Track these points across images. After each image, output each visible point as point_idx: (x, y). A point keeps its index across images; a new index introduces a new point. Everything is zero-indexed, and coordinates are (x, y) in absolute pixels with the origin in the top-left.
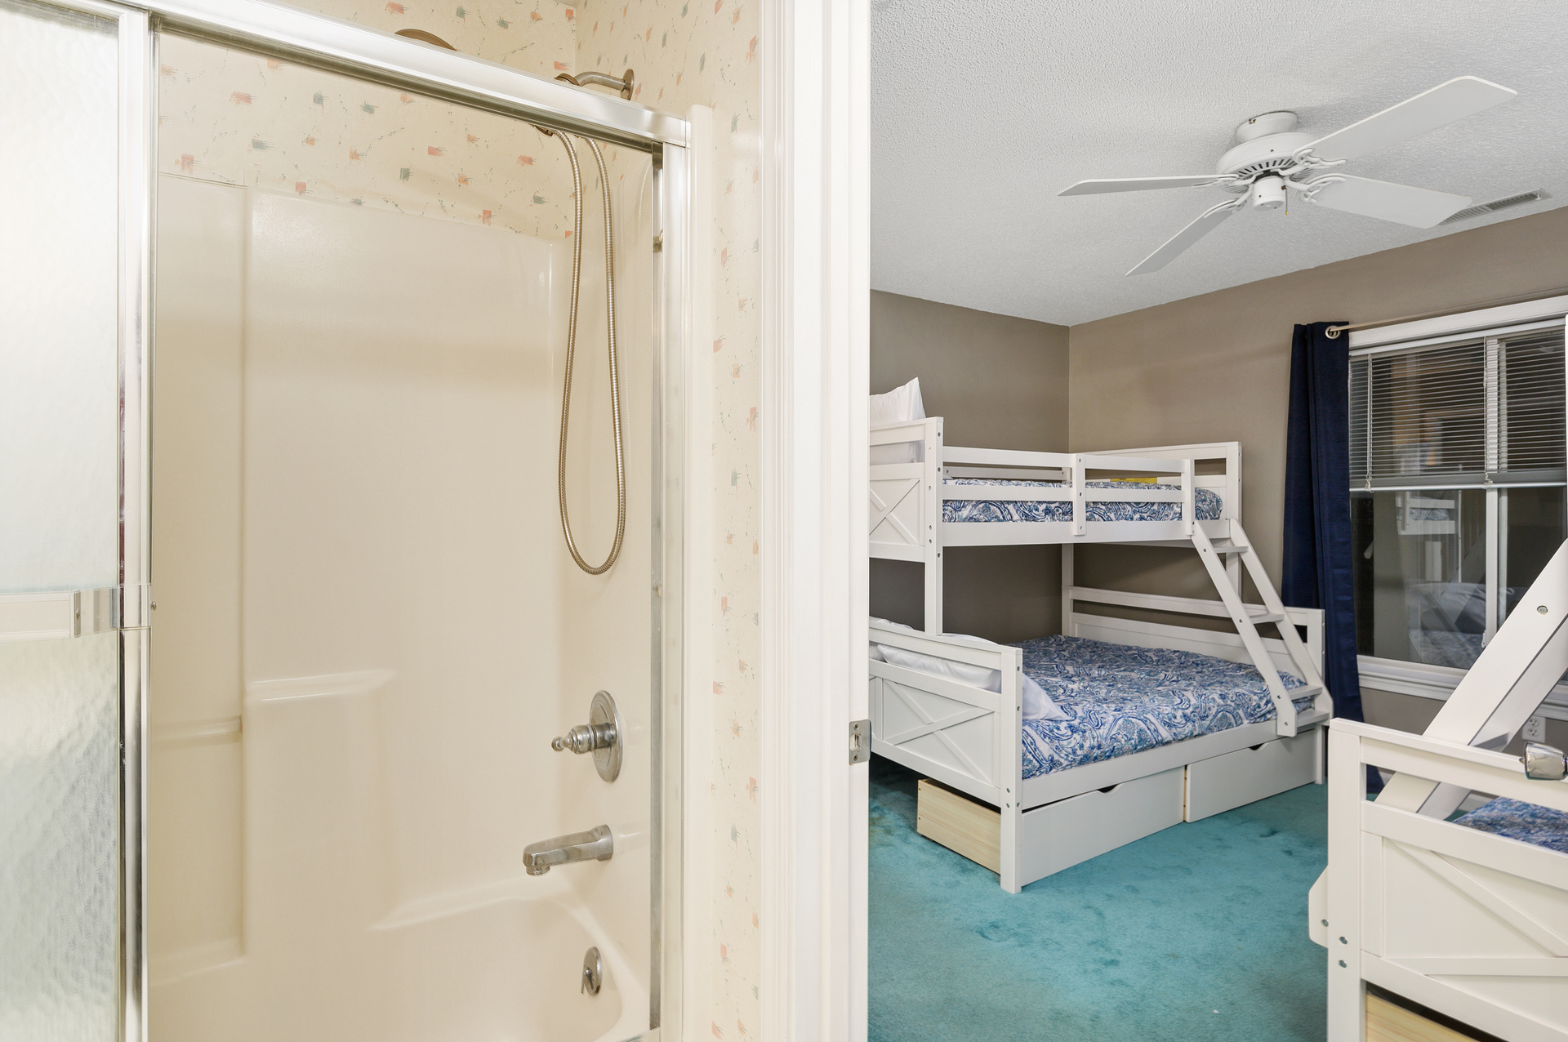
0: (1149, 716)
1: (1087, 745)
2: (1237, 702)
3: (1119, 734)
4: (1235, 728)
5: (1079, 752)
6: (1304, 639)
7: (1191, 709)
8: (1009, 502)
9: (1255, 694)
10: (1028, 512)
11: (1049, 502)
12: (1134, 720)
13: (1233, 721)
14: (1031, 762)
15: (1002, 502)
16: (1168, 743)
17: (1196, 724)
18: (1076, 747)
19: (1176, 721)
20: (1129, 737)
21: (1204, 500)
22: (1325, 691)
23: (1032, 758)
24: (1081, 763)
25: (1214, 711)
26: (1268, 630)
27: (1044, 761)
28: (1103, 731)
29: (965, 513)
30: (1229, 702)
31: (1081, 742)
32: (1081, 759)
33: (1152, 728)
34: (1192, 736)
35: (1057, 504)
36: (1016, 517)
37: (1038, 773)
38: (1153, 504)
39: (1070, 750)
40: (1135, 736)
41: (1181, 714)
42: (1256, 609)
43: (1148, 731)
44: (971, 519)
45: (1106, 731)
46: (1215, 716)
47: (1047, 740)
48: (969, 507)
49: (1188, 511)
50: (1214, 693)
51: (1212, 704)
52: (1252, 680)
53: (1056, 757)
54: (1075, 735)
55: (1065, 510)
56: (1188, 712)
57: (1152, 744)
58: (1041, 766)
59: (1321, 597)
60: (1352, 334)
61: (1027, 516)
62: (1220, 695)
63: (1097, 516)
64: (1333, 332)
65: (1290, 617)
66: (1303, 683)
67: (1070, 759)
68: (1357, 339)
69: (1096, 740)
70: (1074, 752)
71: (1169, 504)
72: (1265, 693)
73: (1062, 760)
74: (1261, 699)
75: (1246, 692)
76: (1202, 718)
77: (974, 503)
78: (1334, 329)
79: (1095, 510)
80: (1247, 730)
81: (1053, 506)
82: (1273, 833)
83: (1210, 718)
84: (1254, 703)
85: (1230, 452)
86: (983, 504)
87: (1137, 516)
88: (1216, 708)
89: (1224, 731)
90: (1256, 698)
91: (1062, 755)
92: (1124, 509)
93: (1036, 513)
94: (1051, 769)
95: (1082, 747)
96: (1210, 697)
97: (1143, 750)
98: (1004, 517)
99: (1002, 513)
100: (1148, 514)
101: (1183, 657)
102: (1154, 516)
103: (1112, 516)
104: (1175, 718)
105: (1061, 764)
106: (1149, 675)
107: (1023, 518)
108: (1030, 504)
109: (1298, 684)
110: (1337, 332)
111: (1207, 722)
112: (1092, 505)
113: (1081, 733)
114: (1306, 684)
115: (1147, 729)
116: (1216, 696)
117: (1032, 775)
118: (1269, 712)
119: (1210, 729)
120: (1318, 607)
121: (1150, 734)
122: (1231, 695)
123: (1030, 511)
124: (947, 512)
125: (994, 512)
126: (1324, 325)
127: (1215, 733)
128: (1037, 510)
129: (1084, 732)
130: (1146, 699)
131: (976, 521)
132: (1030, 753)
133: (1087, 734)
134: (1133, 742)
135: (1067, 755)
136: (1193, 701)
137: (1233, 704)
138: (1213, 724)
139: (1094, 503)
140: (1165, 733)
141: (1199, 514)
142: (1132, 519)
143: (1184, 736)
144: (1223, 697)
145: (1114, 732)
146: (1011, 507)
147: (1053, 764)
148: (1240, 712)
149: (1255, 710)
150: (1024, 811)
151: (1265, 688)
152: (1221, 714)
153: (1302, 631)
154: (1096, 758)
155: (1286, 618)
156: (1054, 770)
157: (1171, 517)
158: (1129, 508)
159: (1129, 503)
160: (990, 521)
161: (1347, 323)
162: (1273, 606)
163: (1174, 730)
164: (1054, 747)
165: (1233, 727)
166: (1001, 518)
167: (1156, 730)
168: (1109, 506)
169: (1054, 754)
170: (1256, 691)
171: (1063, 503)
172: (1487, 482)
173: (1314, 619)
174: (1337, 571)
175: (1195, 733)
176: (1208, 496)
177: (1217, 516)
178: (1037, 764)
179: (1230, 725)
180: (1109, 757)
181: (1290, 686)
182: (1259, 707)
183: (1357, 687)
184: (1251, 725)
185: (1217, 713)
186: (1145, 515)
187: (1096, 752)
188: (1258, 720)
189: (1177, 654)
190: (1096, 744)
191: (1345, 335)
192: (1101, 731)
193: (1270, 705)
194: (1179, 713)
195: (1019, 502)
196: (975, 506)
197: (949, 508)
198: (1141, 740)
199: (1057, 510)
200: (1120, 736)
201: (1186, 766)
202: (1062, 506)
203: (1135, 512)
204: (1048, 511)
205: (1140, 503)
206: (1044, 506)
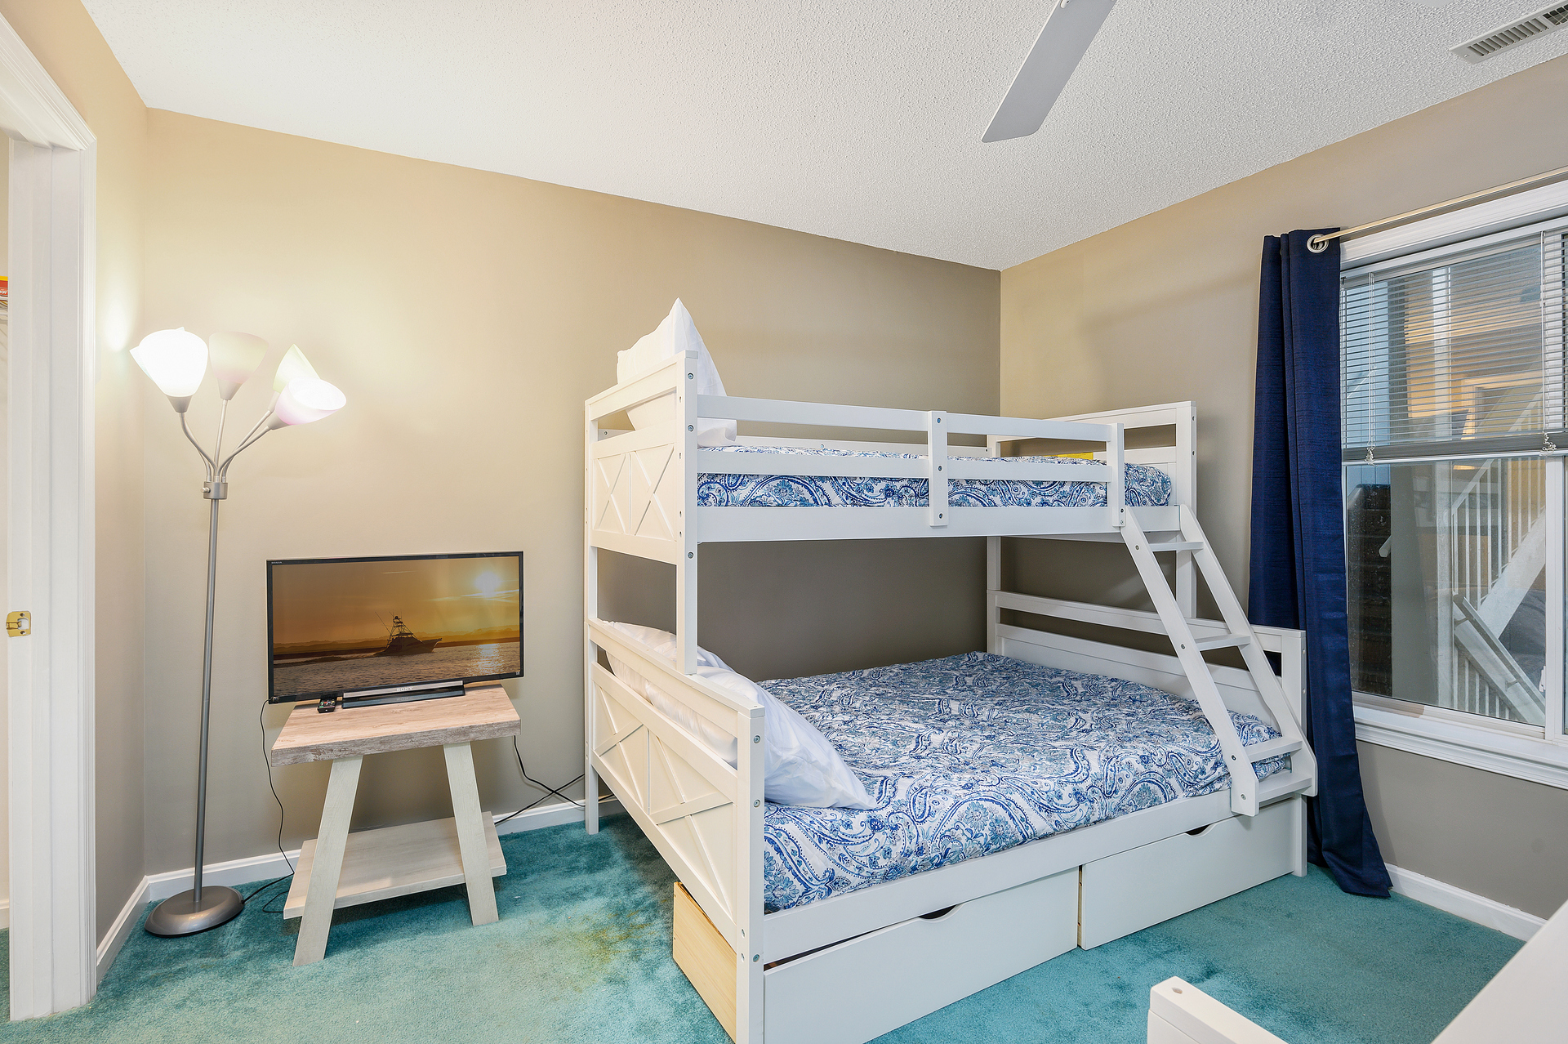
0: (1016, 797)
1: (897, 850)
2: (1168, 767)
3: (958, 828)
4: (1164, 806)
5: (882, 862)
6: (1278, 671)
7: (1089, 782)
8: (822, 479)
9: (1198, 753)
10: (855, 492)
11: (891, 480)
12: (987, 804)
13: (1160, 794)
14: (789, 883)
15: (812, 479)
16: (1045, 836)
17: (1095, 805)
18: (877, 854)
19: (1060, 802)
20: (975, 832)
21: (1143, 480)
22: (1306, 747)
23: (792, 877)
24: (886, 878)
25: (1128, 782)
26: (1227, 657)
27: (814, 881)
28: (930, 826)
29: (743, 493)
30: (1154, 768)
31: (887, 845)
32: (886, 873)
33: (1018, 814)
34: (1087, 823)
35: (905, 483)
36: (836, 499)
37: (804, 900)
38: (1063, 484)
39: (866, 860)
40: (987, 831)
41: (1071, 791)
42: (1210, 627)
43: (1010, 822)
44: (753, 502)
45: (935, 825)
46: (1129, 790)
47: (824, 845)
48: (751, 485)
49: (1116, 494)
50: (1131, 756)
51: (1125, 773)
52: (1196, 731)
53: (839, 873)
54: (878, 835)
55: (919, 490)
56: (1083, 787)
57: (1016, 841)
58: (808, 890)
59: (1301, 613)
60: (1345, 245)
61: (853, 498)
62: (1141, 757)
63: (972, 500)
64: (1318, 244)
65: (1259, 640)
66: (1275, 733)
67: (864, 874)
68: (1351, 252)
69: (914, 840)
70: (873, 863)
71: (1087, 484)
72: (1215, 749)
73: (850, 877)
74: (1206, 760)
75: (1182, 751)
76: (1107, 795)
77: (762, 479)
78: (1319, 239)
79: (964, 492)
80: (1184, 808)
81: (898, 485)
82: (1210, 973)
83: (1120, 793)
84: (1195, 767)
85: (1181, 414)
86: (778, 481)
87: (1038, 499)
88: (1132, 777)
89: (1147, 811)
90: (1198, 759)
91: (852, 868)
92: (1016, 490)
93: (870, 494)
94: (830, 891)
95: (887, 853)
96: (1124, 761)
97: (997, 851)
98: (815, 500)
99: (812, 494)
100: (1055, 497)
101: (1120, 689)
102: (1065, 500)
103: (997, 500)
104: (1060, 797)
105: (848, 883)
106: (1056, 720)
107: (848, 502)
108: (860, 482)
109: (1266, 736)
110: (1323, 242)
111: (1115, 800)
112: (965, 484)
113: (888, 831)
114: (1280, 734)
115: (1008, 818)
116: (1133, 759)
117: (793, 904)
118: (1220, 779)
119: (1120, 810)
120: (1297, 627)
121: (1013, 826)
122: (1159, 757)
123: (859, 491)
124: (713, 491)
125: (800, 492)
126: (1303, 235)
127: (1131, 815)
128: (870, 490)
129: (896, 827)
130: (1025, 763)
131: (761, 504)
132: (790, 868)
133: (899, 832)
134: (981, 840)
135: (860, 868)
136: (1096, 768)
137: (1160, 770)
138: (1125, 802)
139: (967, 481)
140: (1039, 823)
141: (1132, 498)
142: (1029, 504)
143: (1072, 825)
144: (1145, 760)
145: (949, 825)
146: (827, 486)
147: (833, 883)
148: (1173, 781)
149: (1197, 777)
150: (767, 967)
151: (1213, 743)
152: (1139, 785)
153: (1275, 660)
154: (914, 869)
155: (1253, 641)
156: (834, 893)
157: (1090, 502)
158: (1024, 489)
159: (1024, 483)
160: (786, 505)
161: (1338, 229)
162: (1236, 627)
163: (1055, 816)
164: (836, 858)
165: (1161, 803)
166: (811, 501)
167: (1025, 819)
168: (993, 486)
169: (834, 867)
170: (1199, 749)
171: (916, 481)
172: (1547, 446)
173: (1291, 643)
174: (1323, 578)
175: (1093, 819)
176: (1149, 474)
177: (1162, 502)
178: (801, 888)
179: (1155, 802)
180: (939, 865)
181: (1254, 739)
182: (1203, 772)
183: (1352, 741)
184: (1189, 799)
185: (1134, 784)
186: (1051, 499)
187: (914, 859)
188: (1201, 791)
189: (1113, 684)
190: (913, 847)
191: (1335, 245)
192: (925, 826)
193: (1219, 769)
194: (1068, 790)
195: (841, 478)
196: (762, 484)
197: (717, 485)
198: (996, 837)
199: (906, 491)
200: (959, 832)
201: (1081, 867)
202: (914, 486)
203: (1033, 494)
204: (889, 492)
205: (1042, 483)
206: (883, 485)
